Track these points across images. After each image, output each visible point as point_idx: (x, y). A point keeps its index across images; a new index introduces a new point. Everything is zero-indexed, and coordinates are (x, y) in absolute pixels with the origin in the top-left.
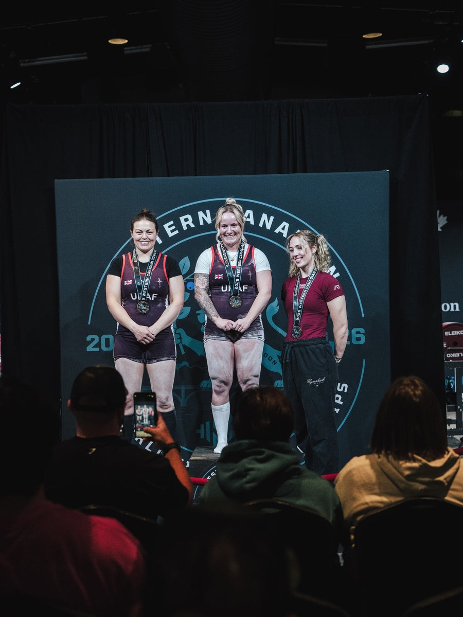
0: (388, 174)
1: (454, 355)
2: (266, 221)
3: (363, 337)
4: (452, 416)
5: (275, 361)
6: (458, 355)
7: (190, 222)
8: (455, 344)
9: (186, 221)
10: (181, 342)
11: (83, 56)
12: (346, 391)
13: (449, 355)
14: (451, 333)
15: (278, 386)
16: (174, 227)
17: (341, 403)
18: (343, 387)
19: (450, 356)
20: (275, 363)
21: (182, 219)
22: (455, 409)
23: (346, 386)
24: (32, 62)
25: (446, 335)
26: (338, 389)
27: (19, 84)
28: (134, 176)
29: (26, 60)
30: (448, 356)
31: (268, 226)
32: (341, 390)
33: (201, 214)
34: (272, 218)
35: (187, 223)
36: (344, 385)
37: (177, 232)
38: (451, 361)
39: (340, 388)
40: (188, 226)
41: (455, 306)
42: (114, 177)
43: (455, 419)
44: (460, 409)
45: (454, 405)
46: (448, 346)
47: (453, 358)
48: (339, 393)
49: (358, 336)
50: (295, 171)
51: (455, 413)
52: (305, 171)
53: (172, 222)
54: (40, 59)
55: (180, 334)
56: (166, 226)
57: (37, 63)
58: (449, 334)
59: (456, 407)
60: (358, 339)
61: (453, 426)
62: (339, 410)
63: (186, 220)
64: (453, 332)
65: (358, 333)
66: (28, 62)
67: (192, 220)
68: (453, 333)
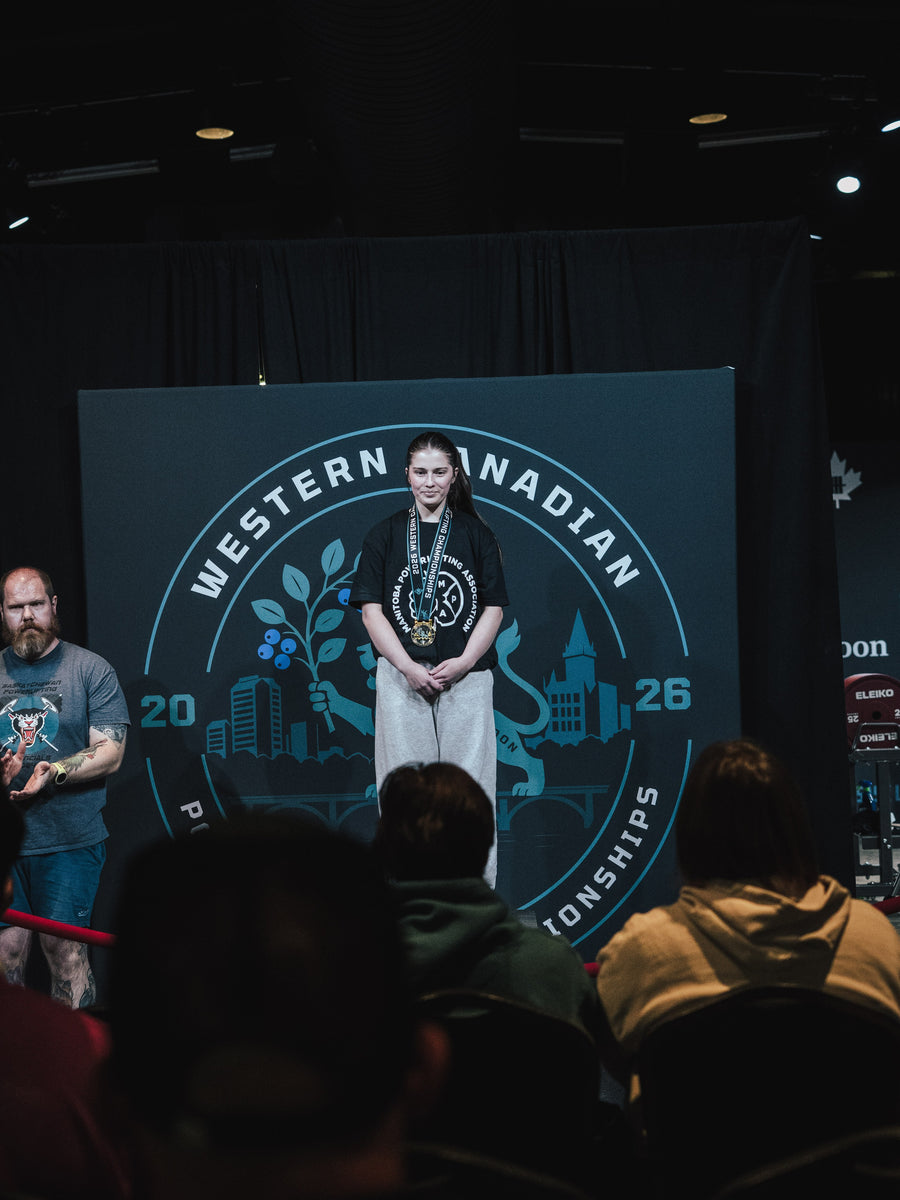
0: (733, 375)
1: (874, 738)
2: (494, 468)
3: (686, 696)
4: (870, 859)
5: (513, 744)
6: (882, 738)
7: (344, 472)
8: (876, 716)
9: (337, 470)
10: (328, 708)
11: (152, 165)
12: (654, 803)
13: (864, 739)
14: (867, 694)
15: (520, 795)
16: (312, 482)
17: (645, 827)
18: (649, 795)
19: (866, 740)
20: (513, 747)
21: (328, 465)
22: (879, 845)
23: (654, 792)
24: (52, 178)
25: (858, 698)
26: (640, 799)
27: (26, 219)
28: (234, 382)
29: (41, 175)
30: (862, 740)
31: (498, 479)
32: (644, 801)
33: (365, 456)
34: (505, 462)
35: (338, 473)
36: (650, 791)
37: (318, 491)
38: (868, 748)
39: (643, 796)
40: (340, 479)
41: (879, 647)
42: (195, 384)
43: (878, 865)
44: (888, 843)
45: (875, 837)
46: (861, 719)
47: (872, 744)
48: (641, 807)
49: (678, 692)
50: (549, 371)
51: (878, 851)
52: (570, 370)
53: (308, 473)
54: (66, 172)
55: (325, 692)
56: (297, 480)
57: (61, 179)
58: (865, 697)
59: (880, 841)
60: (678, 699)
61: (875, 879)
62: (640, 840)
63: (337, 467)
64: (870, 693)
65: (677, 687)
66: (44, 178)
67: (348, 468)
68: (872, 694)
